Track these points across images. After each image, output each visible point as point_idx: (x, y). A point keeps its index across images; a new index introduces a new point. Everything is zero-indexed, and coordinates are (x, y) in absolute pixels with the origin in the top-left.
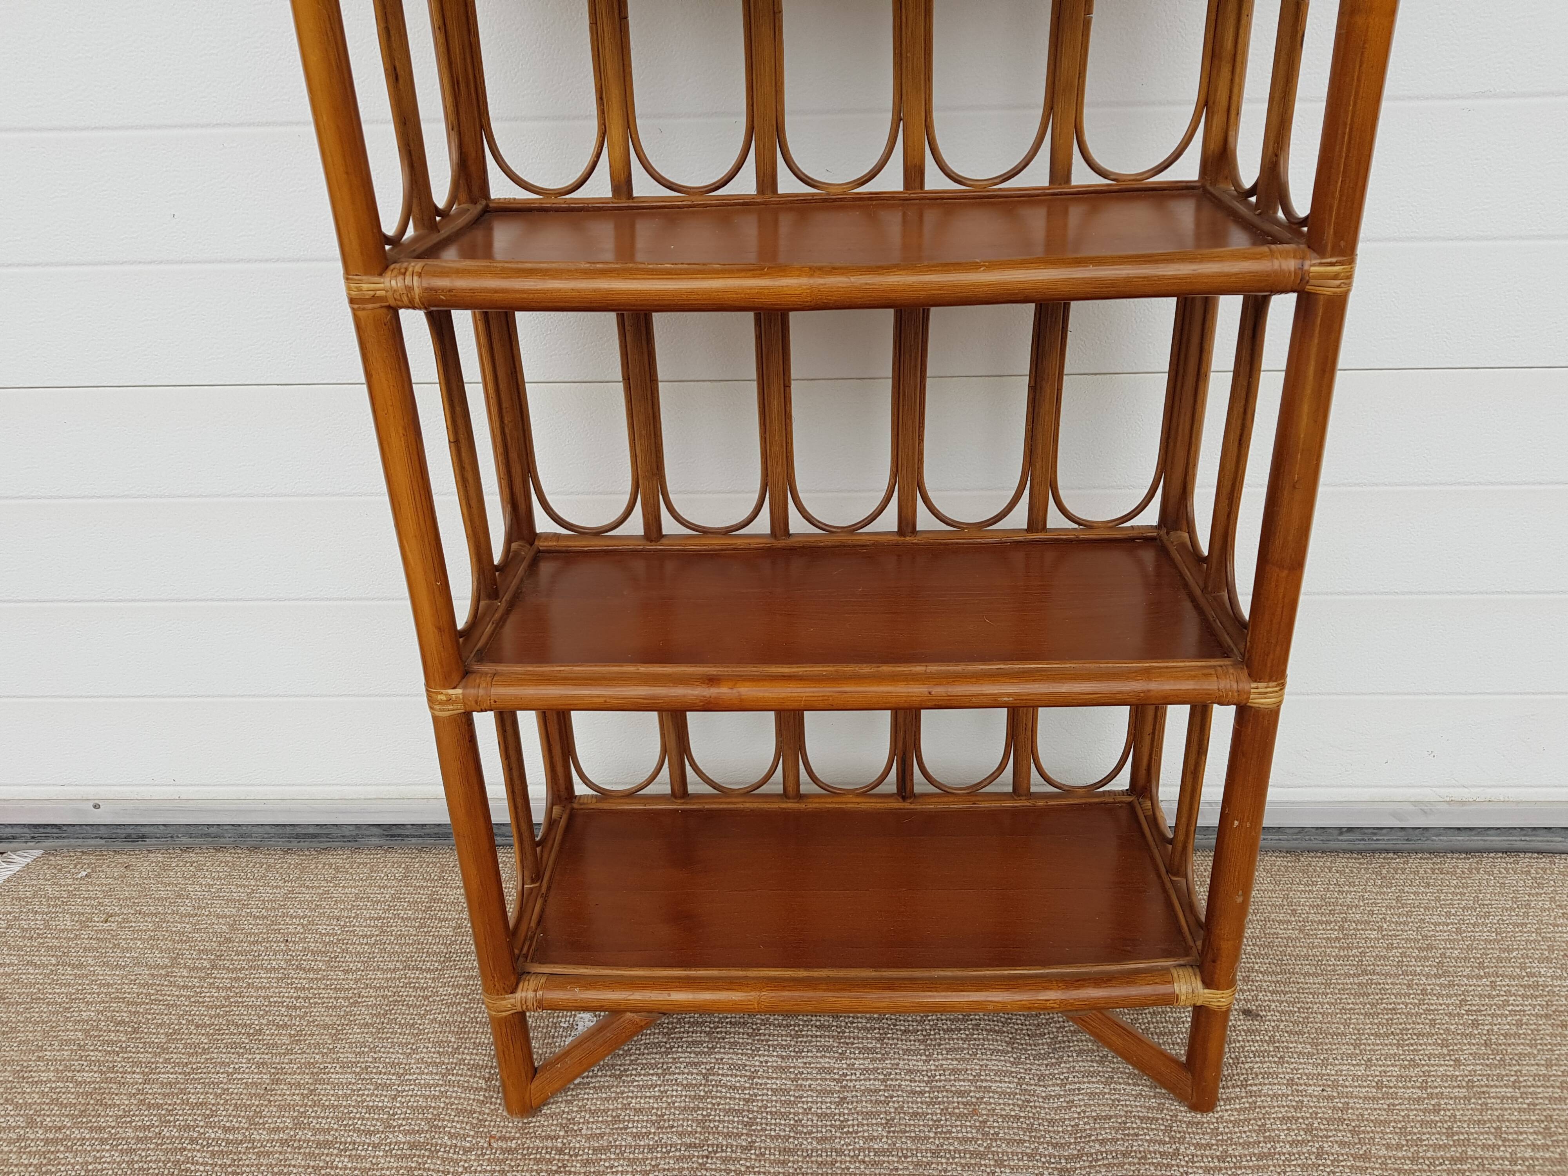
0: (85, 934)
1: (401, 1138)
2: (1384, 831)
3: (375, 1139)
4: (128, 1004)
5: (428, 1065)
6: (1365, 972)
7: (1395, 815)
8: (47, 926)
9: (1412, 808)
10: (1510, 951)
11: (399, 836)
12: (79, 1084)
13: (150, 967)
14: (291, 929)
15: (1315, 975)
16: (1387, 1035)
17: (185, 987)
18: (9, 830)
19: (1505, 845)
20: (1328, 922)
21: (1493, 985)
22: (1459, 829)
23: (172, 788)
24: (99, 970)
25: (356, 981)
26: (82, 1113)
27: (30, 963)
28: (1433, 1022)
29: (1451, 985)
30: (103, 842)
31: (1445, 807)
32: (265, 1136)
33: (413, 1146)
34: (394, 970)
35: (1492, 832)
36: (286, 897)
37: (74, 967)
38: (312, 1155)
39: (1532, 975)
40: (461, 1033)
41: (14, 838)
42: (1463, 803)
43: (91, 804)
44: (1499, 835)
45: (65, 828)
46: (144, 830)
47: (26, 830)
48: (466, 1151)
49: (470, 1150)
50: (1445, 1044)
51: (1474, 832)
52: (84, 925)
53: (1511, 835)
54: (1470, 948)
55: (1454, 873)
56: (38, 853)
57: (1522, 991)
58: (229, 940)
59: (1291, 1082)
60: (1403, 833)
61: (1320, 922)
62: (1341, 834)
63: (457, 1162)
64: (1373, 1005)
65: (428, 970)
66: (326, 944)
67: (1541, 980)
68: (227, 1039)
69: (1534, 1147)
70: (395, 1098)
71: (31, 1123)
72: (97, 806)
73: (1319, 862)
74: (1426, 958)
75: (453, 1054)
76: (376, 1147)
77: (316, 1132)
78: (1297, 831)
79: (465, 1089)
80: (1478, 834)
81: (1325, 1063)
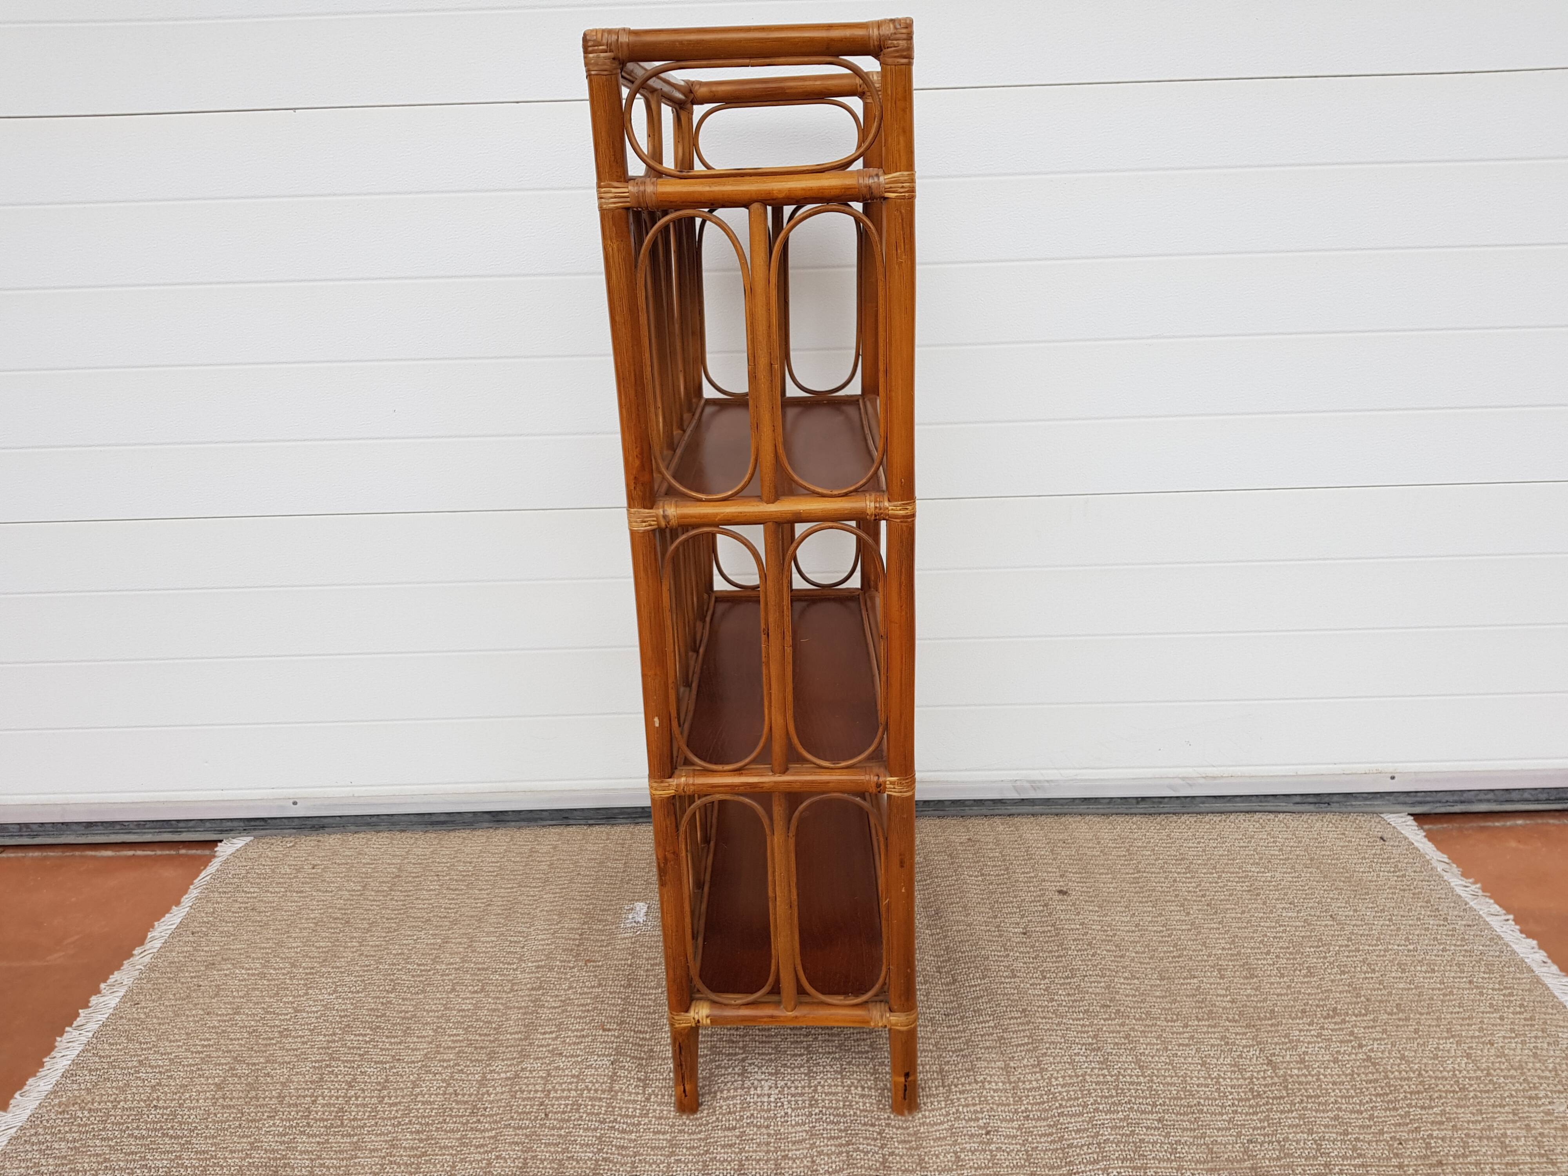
0: (299, 875)
1: (530, 964)
2: (1166, 800)
3: (515, 966)
4: (339, 909)
5: (542, 931)
6: (1139, 872)
7: (1170, 787)
8: (273, 871)
9: (1181, 782)
10: (1233, 860)
11: (502, 821)
12: (317, 948)
13: (349, 891)
14: (440, 869)
15: (1107, 874)
16: (1147, 902)
17: (374, 900)
18: (229, 824)
19: (1248, 809)
20: (1120, 847)
21: (1219, 877)
22: (1215, 797)
23: (348, 789)
24: (314, 894)
25: (488, 894)
26: (324, 961)
27: (267, 891)
28: (1177, 896)
29: (1193, 877)
30: (295, 831)
31: (1202, 781)
32: (444, 967)
33: (538, 967)
34: (512, 888)
35: (1238, 799)
36: (432, 853)
37: (297, 892)
38: (476, 974)
39: (1245, 871)
40: (560, 914)
41: (231, 830)
42: (1214, 778)
43: (292, 801)
44: (1243, 802)
45: (269, 821)
46: (326, 821)
47: (242, 824)
48: (571, 968)
49: (573, 967)
50: (1182, 905)
51: (1226, 799)
52: (298, 871)
53: (1251, 802)
54: (1209, 859)
55: (1209, 823)
56: (248, 839)
57: (1237, 879)
58: (399, 876)
59: (1082, 924)
60: (1179, 801)
61: (1115, 848)
62: (1138, 803)
63: (566, 974)
64: (1140, 888)
65: (535, 887)
66: (464, 876)
67: (1250, 874)
68: (409, 924)
69: (1223, 949)
70: (523, 947)
71: (293, 965)
72: (295, 803)
73: (1120, 819)
74: (1180, 864)
75: (557, 924)
76: (516, 970)
77: (476, 963)
78: (1108, 801)
79: (566, 940)
80: (1229, 801)
81: (1106, 915)
